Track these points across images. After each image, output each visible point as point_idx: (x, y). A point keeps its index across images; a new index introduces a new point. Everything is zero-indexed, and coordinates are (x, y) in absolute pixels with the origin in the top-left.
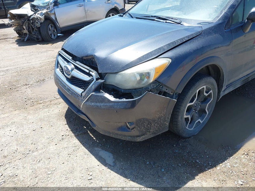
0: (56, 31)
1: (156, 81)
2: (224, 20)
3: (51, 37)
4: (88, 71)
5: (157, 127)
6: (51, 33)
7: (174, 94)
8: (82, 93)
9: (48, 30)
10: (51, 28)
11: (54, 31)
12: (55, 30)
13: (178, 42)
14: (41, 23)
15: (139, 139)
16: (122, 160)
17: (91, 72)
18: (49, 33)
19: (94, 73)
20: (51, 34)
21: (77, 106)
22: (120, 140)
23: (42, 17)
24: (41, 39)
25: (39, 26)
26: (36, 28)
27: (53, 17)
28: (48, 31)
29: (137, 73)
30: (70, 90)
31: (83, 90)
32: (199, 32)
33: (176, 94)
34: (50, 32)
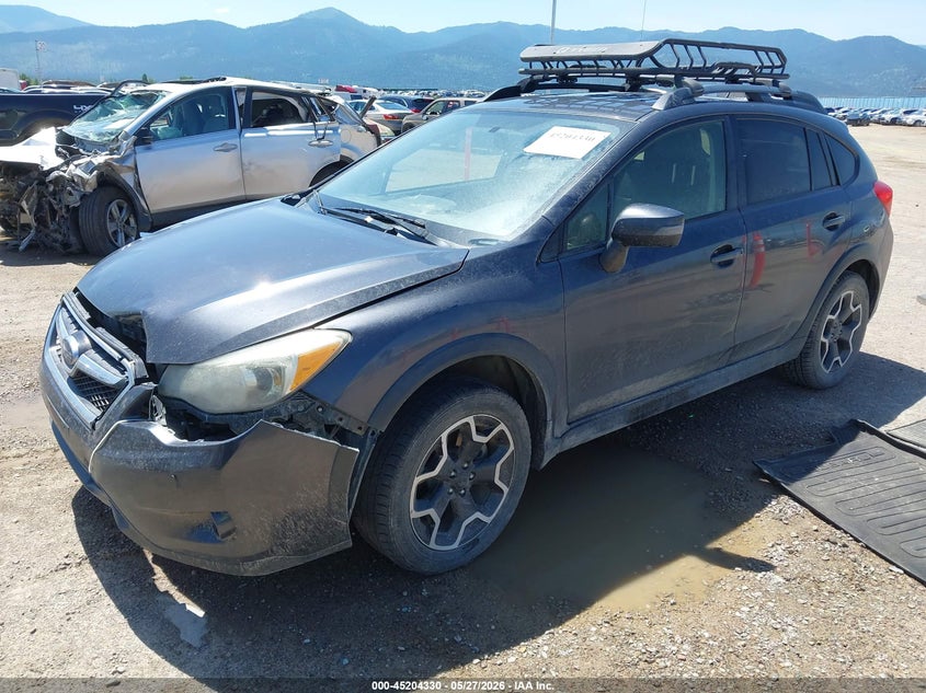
0: (136, 221)
1: (302, 393)
2: (536, 235)
3: (112, 242)
4: (116, 355)
5: (306, 530)
6: (115, 229)
7: (367, 432)
8: (96, 420)
9: (105, 220)
10: (115, 211)
11: (128, 222)
12: (132, 220)
13: (383, 289)
14: (84, 197)
15: (251, 570)
16: (230, 632)
17: (125, 360)
18: (107, 231)
19: (133, 364)
20: (115, 233)
21: (81, 459)
22: (198, 570)
23: (91, 178)
24: (79, 247)
25: (76, 205)
26: (64, 210)
27: (128, 178)
28: (105, 222)
29: (248, 368)
30: (68, 411)
31: (99, 413)
32: (453, 266)
33: (373, 434)
34: (111, 228)
